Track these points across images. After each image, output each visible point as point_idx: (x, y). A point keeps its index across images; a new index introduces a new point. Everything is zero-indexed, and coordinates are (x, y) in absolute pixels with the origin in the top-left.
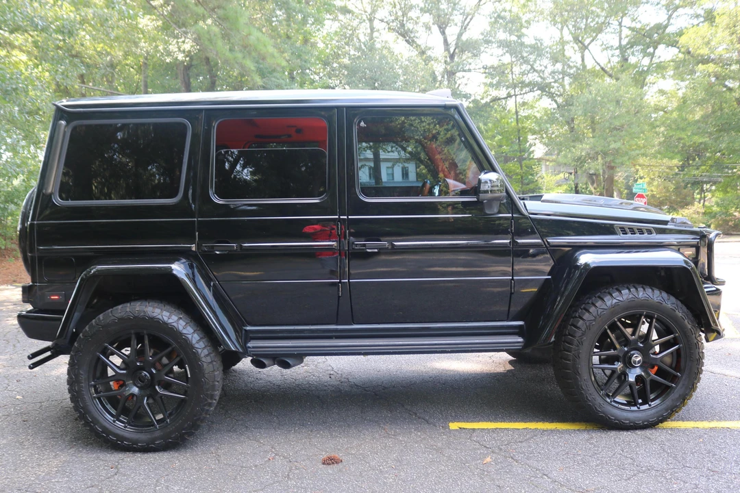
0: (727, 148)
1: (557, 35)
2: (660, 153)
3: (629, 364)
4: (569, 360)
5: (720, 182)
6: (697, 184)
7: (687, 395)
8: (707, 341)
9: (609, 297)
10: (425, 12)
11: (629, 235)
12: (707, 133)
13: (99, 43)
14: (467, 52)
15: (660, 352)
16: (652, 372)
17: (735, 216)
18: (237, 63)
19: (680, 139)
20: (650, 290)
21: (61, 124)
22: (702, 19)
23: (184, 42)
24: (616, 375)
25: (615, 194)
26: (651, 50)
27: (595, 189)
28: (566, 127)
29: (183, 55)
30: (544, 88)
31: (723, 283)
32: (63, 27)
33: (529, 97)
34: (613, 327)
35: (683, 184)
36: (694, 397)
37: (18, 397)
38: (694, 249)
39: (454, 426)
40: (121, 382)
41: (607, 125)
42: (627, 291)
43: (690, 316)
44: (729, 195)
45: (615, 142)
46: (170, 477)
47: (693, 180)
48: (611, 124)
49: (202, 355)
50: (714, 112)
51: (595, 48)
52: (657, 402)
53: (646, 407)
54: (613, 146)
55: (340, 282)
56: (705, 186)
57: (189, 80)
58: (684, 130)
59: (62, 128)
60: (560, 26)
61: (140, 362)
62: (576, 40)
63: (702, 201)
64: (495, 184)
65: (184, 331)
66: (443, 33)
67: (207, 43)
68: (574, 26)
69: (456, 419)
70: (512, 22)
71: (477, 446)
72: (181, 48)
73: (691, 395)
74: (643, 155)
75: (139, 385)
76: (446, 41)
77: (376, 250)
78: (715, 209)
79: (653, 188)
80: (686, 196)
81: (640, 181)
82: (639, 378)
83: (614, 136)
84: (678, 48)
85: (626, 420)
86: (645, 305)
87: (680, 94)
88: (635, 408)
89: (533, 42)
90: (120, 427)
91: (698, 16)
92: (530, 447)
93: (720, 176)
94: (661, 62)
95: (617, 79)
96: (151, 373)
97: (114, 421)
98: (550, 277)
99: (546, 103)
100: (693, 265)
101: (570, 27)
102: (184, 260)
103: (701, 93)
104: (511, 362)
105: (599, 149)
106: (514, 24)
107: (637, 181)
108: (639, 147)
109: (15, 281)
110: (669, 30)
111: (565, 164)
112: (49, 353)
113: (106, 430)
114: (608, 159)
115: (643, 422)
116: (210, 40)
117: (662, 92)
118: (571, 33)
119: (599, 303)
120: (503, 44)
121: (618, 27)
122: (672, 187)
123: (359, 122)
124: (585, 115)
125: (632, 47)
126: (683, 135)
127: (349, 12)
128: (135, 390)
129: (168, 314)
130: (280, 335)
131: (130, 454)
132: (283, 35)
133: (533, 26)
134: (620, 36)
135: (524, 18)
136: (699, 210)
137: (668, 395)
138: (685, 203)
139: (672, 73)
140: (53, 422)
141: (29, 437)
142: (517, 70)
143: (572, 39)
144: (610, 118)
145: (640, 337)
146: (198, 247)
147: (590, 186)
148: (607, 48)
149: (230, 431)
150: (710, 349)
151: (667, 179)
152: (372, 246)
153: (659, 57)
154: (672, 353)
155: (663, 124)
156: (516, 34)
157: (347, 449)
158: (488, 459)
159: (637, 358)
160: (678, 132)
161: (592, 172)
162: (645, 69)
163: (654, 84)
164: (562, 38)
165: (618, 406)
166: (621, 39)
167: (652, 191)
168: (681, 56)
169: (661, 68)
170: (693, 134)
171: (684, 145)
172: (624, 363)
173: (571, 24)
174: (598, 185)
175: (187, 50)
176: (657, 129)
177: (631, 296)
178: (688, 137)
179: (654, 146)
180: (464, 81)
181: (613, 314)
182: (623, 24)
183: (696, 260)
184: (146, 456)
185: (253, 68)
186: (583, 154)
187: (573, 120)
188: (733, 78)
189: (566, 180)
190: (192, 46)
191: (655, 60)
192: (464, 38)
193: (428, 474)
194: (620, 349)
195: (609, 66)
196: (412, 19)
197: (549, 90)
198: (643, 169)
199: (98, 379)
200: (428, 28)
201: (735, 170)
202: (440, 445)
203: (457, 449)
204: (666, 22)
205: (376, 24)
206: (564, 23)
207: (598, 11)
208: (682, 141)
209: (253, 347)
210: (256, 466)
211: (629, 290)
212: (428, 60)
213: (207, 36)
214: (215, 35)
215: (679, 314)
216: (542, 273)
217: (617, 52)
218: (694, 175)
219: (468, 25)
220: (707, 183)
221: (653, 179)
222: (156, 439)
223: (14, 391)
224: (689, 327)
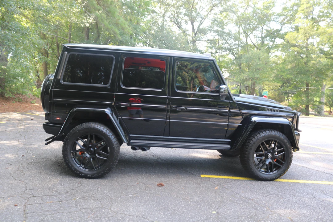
0: (299, 81)
1: (237, 29)
2: (274, 80)
3: (267, 157)
4: (246, 155)
5: (296, 94)
6: (287, 93)
7: (286, 170)
8: (294, 151)
9: (262, 133)
10: (186, 15)
11: (270, 112)
12: (293, 74)
13: (57, 17)
14: (202, 33)
15: (277, 154)
16: (275, 161)
17: (300, 107)
18: (112, 30)
19: (281, 76)
20: (276, 132)
21: (65, 53)
22: (294, 29)
23: (89, 19)
24: (262, 162)
25: (255, 95)
26: (273, 39)
27: (247, 92)
28: (238, 67)
29: (88, 24)
30: (230, 50)
31: (301, 131)
32: (46, 10)
33: (225, 53)
34: (263, 144)
35: (281, 93)
36: (288, 171)
37: (33, 156)
38: (292, 118)
39: (202, 176)
40: (82, 152)
41: (255, 67)
42: (268, 131)
43: (289, 142)
44: (299, 99)
45: (257, 74)
46: (102, 188)
47: (285, 92)
48: (256, 67)
49: (115, 144)
50: (296, 66)
51: (252, 36)
52: (276, 171)
53: (272, 173)
54: (256, 76)
55: (166, 121)
56: (289, 94)
57: (89, 34)
58: (284, 72)
59: (66, 55)
60: (239, 26)
61: (91, 145)
62: (245, 32)
63: (288, 100)
64: (225, 90)
65: (109, 135)
66: (193, 25)
67: (100, 20)
68: (244, 27)
69: (203, 174)
70: (220, 23)
71: (212, 183)
72: (88, 21)
73: (287, 170)
74: (268, 80)
75: (90, 153)
76: (193, 28)
77: (180, 110)
78: (293, 104)
79: (270, 94)
80: (282, 98)
81: (264, 91)
82: (270, 163)
83: (257, 72)
84: (284, 40)
85: (264, 177)
86: (274, 137)
87: (283, 58)
88: (268, 173)
89: (228, 32)
90: (82, 169)
91: (292, 28)
92: (231, 184)
93: (295, 91)
94: (277, 44)
95: (260, 50)
96: (94, 149)
97: (79, 166)
98: (241, 125)
99: (231, 57)
100: (292, 124)
101: (243, 27)
102: (109, 108)
103: (292, 58)
104: (220, 155)
105: (251, 77)
106: (221, 24)
107: (263, 90)
108: (265, 77)
109: (16, 111)
110: (281, 32)
111: (237, 81)
112: (51, 140)
113: (76, 169)
114: (254, 81)
115: (270, 179)
116: (102, 20)
117: (276, 56)
118: (243, 30)
119: (258, 135)
120: (217, 31)
121: (261, 29)
122: (277, 94)
123: (178, 62)
124: (246, 63)
125: (266, 37)
126: (283, 74)
127: (155, 12)
128: (88, 156)
129: (103, 128)
130: (142, 138)
131: (84, 179)
132: (128, 19)
133: (229, 25)
134: (262, 32)
135: (225, 22)
136: (287, 104)
137: (280, 169)
138: (281, 101)
139: (281, 49)
140: (50, 166)
141: (43, 171)
142: (220, 42)
143: (243, 32)
144: (256, 65)
145: (271, 148)
146: (115, 103)
147: (245, 91)
148: (256, 37)
149: (120, 173)
150: (295, 154)
151: (275, 90)
152: (179, 108)
153: (276, 42)
154: (282, 155)
155: (276, 69)
156: (222, 28)
157: (165, 181)
158: (217, 188)
159: (270, 155)
160: (281, 73)
161: (246, 85)
162: (271, 46)
163: (273, 53)
164: (239, 31)
165: (262, 172)
166: (262, 33)
167: (269, 95)
168: (285, 42)
169: (277, 47)
170: (287, 74)
171: (283, 78)
172: (265, 157)
173: (243, 26)
174: (248, 91)
175: (90, 22)
176: (274, 71)
177: (270, 133)
178: (285, 75)
179: (272, 77)
180: (200, 44)
181: (263, 139)
182: (263, 28)
183: (292, 122)
184: (91, 180)
185: (118, 33)
186: (244, 78)
187: (241, 64)
188: (304, 54)
189: (236, 87)
190: (92, 21)
191: (275, 43)
192: (201, 27)
193: (196, 192)
194: (264, 152)
195: (257, 44)
196: (180, 18)
197: (233, 51)
198: (266, 86)
199: (74, 150)
200: (186, 21)
201: (301, 90)
202: (198, 182)
203: (205, 184)
204: (280, 29)
205: (166, 18)
206: (241, 25)
207: (255, 22)
208: (283, 77)
209: (133, 142)
210: (133, 186)
211: (269, 131)
212: (186, 35)
213: (101, 18)
214: (104, 18)
215: (286, 141)
216: (237, 123)
217: (260, 39)
218: (286, 90)
219: (203, 22)
220: (290, 93)
221: (269, 90)
222: (95, 174)
223: (30, 154)
224: (289, 146)
